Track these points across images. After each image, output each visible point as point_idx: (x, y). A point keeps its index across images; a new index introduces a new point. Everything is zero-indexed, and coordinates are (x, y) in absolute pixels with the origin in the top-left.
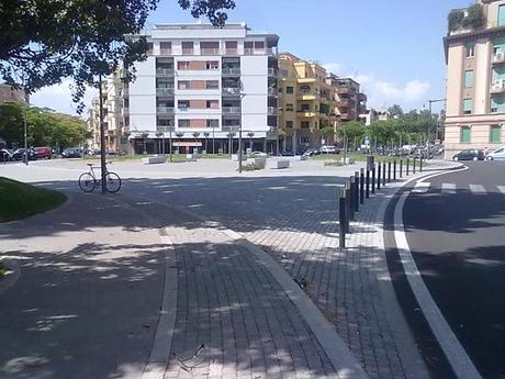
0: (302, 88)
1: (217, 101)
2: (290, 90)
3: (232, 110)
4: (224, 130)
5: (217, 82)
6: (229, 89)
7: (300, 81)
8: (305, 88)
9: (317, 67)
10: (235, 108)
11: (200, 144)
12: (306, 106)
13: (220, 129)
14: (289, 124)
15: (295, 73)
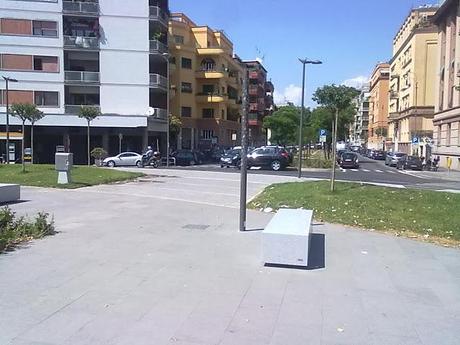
0: (204, 62)
1: (54, 59)
2: (187, 63)
3: (85, 77)
4: (68, 111)
5: (54, 23)
6: (79, 39)
7: (200, 51)
8: (209, 62)
9: (223, 37)
10: (88, 74)
11: (20, 137)
12: (209, 87)
13: (61, 109)
14: (187, 111)
15: (193, 41)
